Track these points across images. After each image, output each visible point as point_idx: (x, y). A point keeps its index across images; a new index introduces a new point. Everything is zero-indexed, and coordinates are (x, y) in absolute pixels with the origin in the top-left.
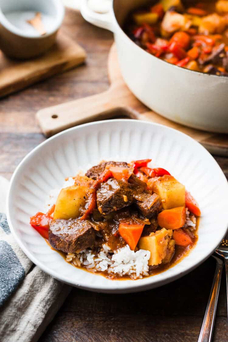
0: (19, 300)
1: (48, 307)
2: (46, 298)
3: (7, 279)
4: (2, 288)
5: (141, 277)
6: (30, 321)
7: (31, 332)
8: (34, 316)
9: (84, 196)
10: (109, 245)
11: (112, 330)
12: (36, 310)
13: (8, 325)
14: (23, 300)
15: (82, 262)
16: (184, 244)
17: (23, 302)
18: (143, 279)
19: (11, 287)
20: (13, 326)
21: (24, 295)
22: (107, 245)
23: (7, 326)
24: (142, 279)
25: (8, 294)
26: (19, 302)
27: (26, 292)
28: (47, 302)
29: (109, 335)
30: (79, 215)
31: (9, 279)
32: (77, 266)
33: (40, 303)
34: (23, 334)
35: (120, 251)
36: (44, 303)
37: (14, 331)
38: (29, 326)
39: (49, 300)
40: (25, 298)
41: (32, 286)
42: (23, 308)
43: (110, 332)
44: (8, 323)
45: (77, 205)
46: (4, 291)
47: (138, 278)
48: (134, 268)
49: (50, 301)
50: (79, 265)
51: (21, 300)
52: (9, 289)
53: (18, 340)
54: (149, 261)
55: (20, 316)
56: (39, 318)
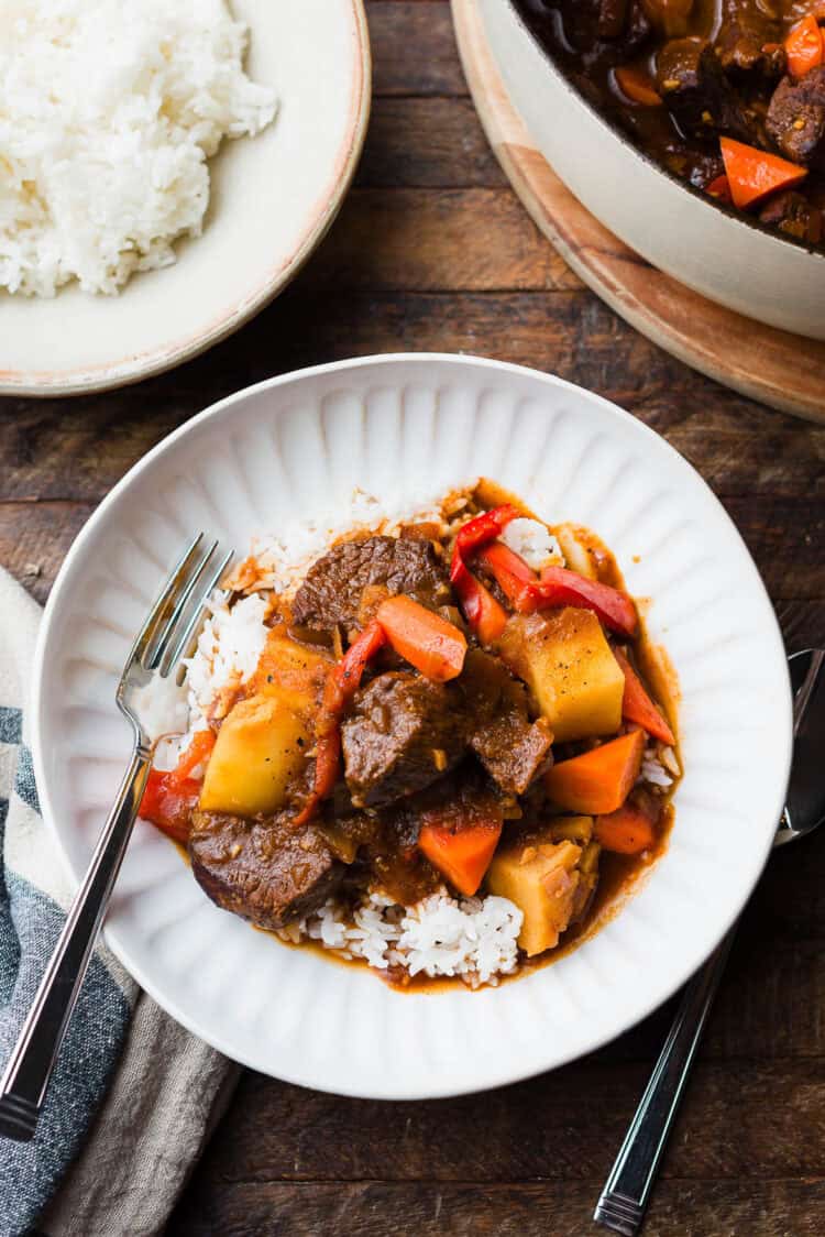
0: (124, 1108)
1: (210, 1095)
2: (203, 1074)
3: (81, 1061)
4: (72, 1101)
5: (495, 982)
6: (165, 1155)
7: (171, 1184)
8: (174, 1138)
9: (297, 738)
10: (389, 893)
11: (409, 1121)
12: (178, 1118)
13: (104, 1187)
14: (135, 1103)
15: (304, 930)
16: (629, 848)
17: (136, 1109)
18: (500, 989)
19: (97, 1085)
20: (116, 1186)
21: (137, 1088)
22: (383, 893)
23: (100, 1191)
24: (499, 985)
25: (90, 1114)
26: (126, 1114)
27: (141, 1075)
28: (205, 1086)
29: (400, 1137)
30: (286, 804)
31: (88, 1060)
32: (290, 942)
33: (188, 1091)
34: (148, 1198)
35: (425, 908)
36: (199, 1090)
37: (121, 1194)
38: (161, 1168)
39: (212, 1075)
40: (139, 1096)
41: (156, 1048)
42: (138, 1126)
43: (402, 1128)
44: (102, 1184)
45: (277, 778)
46: (76, 1107)
47: (484, 985)
48: (474, 957)
49: (217, 1076)
50: (297, 939)
51: (128, 1106)
52: (92, 1096)
53: (137, 1215)
54: (517, 939)
55: (131, 1147)
56: (190, 1141)
